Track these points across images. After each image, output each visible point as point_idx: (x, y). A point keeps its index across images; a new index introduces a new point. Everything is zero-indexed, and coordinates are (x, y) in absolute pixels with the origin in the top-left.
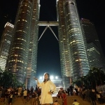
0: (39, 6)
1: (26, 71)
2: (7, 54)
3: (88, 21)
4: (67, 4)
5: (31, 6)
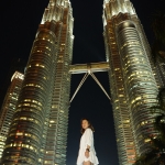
0: (72, 37)
2: (7, 130)
4: (121, 28)
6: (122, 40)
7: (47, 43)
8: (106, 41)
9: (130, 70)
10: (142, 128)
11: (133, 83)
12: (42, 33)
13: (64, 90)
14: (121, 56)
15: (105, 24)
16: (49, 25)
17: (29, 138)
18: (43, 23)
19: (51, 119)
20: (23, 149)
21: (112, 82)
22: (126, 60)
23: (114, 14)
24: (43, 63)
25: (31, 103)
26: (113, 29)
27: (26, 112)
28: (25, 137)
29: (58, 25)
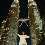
6: (33, 12)
7: (12, 13)
8: (28, 12)
9: (35, 20)
10: (38, 36)
11: (36, 24)
12: (11, 10)
13: (17, 25)
14: (32, 17)
16: (13, 8)
17: (7, 39)
18: (11, 7)
19: (13, 33)
20: (5, 41)
21: (30, 24)
22: (34, 17)
23: (31, 5)
24: (11, 18)
25: (8, 29)
26: (30, 9)
27: (6, 31)
28: (6, 38)
29: (15, 8)
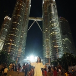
0: (30, 6)
1: (18, 52)
2: (4, 38)
3: (64, 19)
4: (50, 6)
5: (24, 5)
15: (43, 3)
20: (12, 45)
21: (43, 25)
27: (13, 32)
28: (13, 41)
